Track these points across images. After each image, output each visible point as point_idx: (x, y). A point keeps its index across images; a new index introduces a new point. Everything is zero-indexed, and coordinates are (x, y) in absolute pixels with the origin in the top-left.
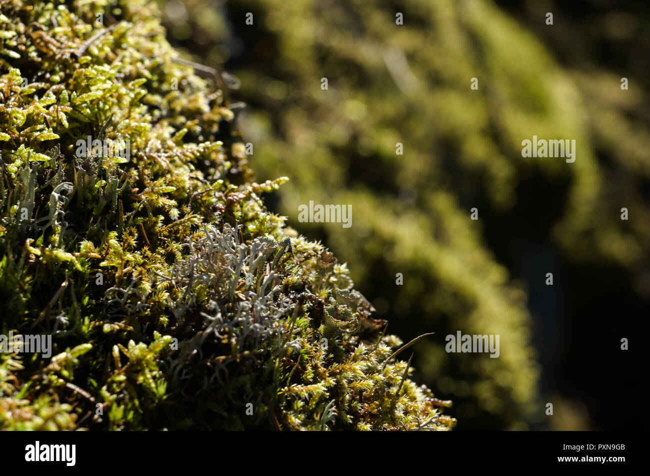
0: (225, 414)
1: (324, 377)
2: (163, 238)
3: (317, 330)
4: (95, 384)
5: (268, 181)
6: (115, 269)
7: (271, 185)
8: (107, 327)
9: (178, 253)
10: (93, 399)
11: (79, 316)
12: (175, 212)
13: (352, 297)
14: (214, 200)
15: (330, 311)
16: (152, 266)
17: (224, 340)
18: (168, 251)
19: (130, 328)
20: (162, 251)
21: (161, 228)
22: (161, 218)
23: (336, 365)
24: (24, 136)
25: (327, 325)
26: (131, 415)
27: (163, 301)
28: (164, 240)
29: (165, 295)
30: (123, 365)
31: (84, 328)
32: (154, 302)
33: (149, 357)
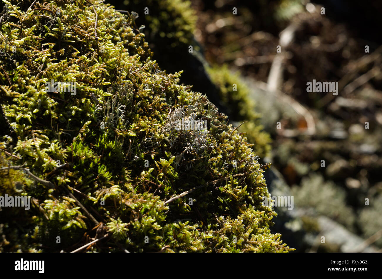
0: (197, 178)
1: (219, 150)
4: (154, 178)
5: (176, 73)
6: (145, 131)
7: (178, 75)
8: (153, 157)
9: (159, 115)
10: (155, 184)
11: (140, 153)
12: (151, 97)
13: (215, 111)
14: (160, 86)
15: (212, 123)
16: (154, 125)
17: (193, 154)
18: (155, 115)
19: (157, 153)
20: (153, 115)
21: (149, 105)
22: (147, 100)
23: (220, 144)
24: (96, 83)
25: (212, 128)
26: (170, 187)
27: (163, 138)
28: (151, 110)
29: (163, 135)
30: (161, 169)
31: (142, 156)
32: (160, 139)
33: (169, 165)
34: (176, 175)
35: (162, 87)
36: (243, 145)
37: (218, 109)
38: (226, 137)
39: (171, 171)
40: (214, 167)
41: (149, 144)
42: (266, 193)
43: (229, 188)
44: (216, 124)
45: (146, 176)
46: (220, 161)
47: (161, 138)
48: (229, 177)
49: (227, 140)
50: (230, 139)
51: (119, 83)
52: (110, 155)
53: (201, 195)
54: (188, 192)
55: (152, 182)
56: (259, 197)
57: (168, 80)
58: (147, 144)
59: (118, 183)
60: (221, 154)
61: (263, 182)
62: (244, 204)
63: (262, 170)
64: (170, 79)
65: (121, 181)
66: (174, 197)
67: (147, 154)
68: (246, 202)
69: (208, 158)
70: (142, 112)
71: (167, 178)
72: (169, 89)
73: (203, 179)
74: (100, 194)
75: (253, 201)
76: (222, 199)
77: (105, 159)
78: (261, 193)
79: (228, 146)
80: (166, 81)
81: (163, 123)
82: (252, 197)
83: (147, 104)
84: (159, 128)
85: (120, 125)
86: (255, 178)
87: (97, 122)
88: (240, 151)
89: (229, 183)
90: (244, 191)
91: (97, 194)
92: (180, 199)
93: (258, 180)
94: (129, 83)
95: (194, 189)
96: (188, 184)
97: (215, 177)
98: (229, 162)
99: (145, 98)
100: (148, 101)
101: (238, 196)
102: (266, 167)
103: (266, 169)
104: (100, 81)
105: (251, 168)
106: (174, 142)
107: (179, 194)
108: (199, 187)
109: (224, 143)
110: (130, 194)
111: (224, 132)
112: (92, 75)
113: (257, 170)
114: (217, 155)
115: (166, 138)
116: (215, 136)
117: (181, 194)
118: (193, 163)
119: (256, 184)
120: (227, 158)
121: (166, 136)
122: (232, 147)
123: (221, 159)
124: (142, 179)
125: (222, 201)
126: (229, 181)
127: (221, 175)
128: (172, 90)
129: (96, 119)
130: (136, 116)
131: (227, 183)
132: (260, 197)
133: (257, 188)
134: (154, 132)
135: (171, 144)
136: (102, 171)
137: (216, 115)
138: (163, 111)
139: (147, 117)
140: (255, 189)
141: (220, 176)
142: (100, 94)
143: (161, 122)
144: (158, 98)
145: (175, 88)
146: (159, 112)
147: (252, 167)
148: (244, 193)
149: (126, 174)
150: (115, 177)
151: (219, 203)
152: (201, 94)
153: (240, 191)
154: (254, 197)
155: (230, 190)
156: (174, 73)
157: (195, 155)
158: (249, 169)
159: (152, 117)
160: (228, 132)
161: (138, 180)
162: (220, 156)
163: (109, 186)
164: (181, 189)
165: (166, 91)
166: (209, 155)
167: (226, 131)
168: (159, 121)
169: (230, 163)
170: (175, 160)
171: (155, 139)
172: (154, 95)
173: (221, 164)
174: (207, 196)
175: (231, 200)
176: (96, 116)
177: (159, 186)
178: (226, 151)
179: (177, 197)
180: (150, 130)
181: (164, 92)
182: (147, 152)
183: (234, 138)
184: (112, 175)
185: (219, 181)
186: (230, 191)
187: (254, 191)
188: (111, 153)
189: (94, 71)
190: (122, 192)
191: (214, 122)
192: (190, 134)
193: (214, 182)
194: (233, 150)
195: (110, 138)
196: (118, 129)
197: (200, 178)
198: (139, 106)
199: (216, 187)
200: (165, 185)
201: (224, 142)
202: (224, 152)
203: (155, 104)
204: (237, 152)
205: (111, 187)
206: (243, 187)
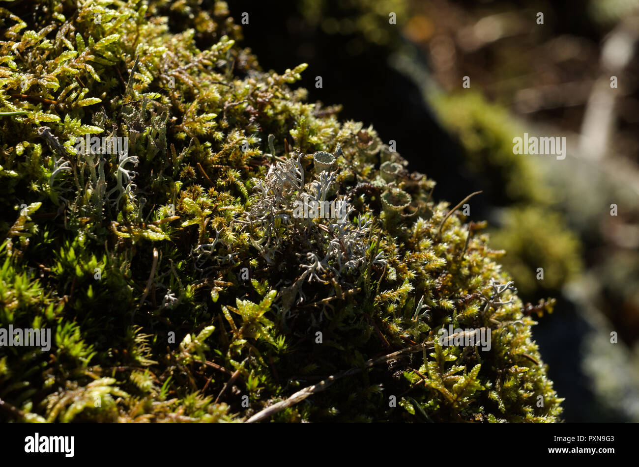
0: (342, 348)
1: (405, 271)
2: (217, 166)
3: (379, 218)
4: (220, 353)
5: (288, 71)
6: (197, 226)
7: (292, 76)
8: (214, 295)
9: (240, 183)
10: (223, 369)
11: (181, 285)
12: (219, 135)
13: (395, 168)
14: (245, 105)
15: (386, 197)
16: (224, 208)
17: (326, 283)
18: (229, 182)
19: (229, 284)
20: (223, 183)
21: (213, 156)
22: (208, 144)
23: (408, 253)
24: (63, 101)
25: (386, 212)
26: (264, 378)
27: (246, 243)
28: (218, 168)
29: (246, 235)
30: (239, 327)
31: (188, 295)
32: (238, 245)
33: (261, 315)
34: (281, 342)
35: (250, 108)
36: (475, 254)
37: (406, 163)
38: (427, 234)
39: (265, 332)
40: (392, 317)
41: (208, 261)
42: (540, 381)
43: (431, 372)
44: (398, 200)
45: (193, 350)
46: (407, 301)
47: (242, 242)
48: (433, 342)
49: (427, 242)
50: (438, 240)
51: (128, 100)
52: (90, 293)
53: (354, 395)
54: (313, 387)
55: (213, 365)
56: (518, 394)
57: (267, 91)
58: (204, 261)
59: (114, 373)
60: (411, 281)
61: (529, 352)
62: (478, 413)
63: (529, 320)
64: (272, 88)
65: (121, 365)
66: (274, 403)
67: (201, 288)
68: (481, 408)
69: (374, 294)
70: (193, 175)
71: (257, 353)
72: (271, 112)
73: (356, 352)
74: (58, 406)
75: (501, 405)
76: (411, 403)
77: (77, 305)
78: (523, 381)
79: (429, 260)
80: (262, 92)
81: (249, 202)
82: (499, 393)
83: (207, 154)
84: (238, 216)
85: (125, 213)
86: (509, 343)
87: (58, 204)
88: (465, 271)
89: (431, 359)
90: (472, 379)
91: (50, 406)
92: (290, 411)
93: (517, 345)
94: (158, 100)
95: (330, 380)
96: (314, 367)
97: (395, 343)
98: (434, 301)
99: (202, 138)
100: (210, 147)
101: (455, 395)
102: (540, 310)
103: (540, 314)
104: (74, 95)
105: (495, 316)
106: (276, 253)
107: (289, 396)
108: (345, 373)
109: (420, 251)
110: (146, 403)
111: (421, 220)
112: (53, 80)
113: (515, 320)
114: (399, 282)
115: (256, 243)
116: (393, 233)
117: (294, 396)
118: (328, 309)
119: (510, 357)
120: (427, 291)
121: (256, 238)
122: (442, 261)
123: (410, 294)
124: (183, 359)
125: (412, 408)
126: (432, 354)
127: (412, 337)
128: (280, 117)
129: (55, 198)
130: (173, 186)
131: (425, 358)
132: (521, 392)
133: (513, 369)
134: (220, 225)
135: (268, 259)
136: (66, 341)
137: (398, 178)
138: (250, 170)
139: (201, 189)
140: (508, 372)
141: (407, 340)
142: (71, 131)
143: (243, 201)
144: (236, 136)
145: (285, 110)
146: (238, 174)
147: (498, 311)
148: (474, 386)
149: (138, 345)
150: (104, 355)
151: (404, 414)
152: (359, 125)
153: (462, 380)
154: (503, 393)
155: (434, 377)
156: (281, 73)
157: (331, 285)
158: (488, 317)
159: (220, 189)
160: (431, 220)
161: (173, 361)
162: (407, 287)
163: (85, 381)
164: (294, 380)
165: (262, 118)
166: (376, 284)
167: (424, 219)
168: (239, 199)
169: (438, 303)
170: (277, 301)
171: (226, 247)
172: (226, 131)
173: (410, 306)
174: (369, 396)
175: (438, 406)
176: (57, 190)
177: (234, 374)
178: (424, 272)
179: (283, 403)
180: (210, 223)
181: (257, 121)
182: (203, 282)
183: (448, 238)
184: (94, 351)
185: (405, 354)
186: (434, 383)
187: (505, 377)
188: (93, 289)
189: (58, 71)
190: (123, 398)
191: (390, 197)
192: (320, 229)
193: (390, 358)
194: (443, 268)
195: (94, 248)
196: (117, 223)
197: (350, 347)
198: (185, 160)
199: (394, 370)
200: (250, 372)
201: (418, 246)
202: (419, 274)
203: (230, 154)
204: (457, 273)
205: (90, 385)
206: (469, 370)
